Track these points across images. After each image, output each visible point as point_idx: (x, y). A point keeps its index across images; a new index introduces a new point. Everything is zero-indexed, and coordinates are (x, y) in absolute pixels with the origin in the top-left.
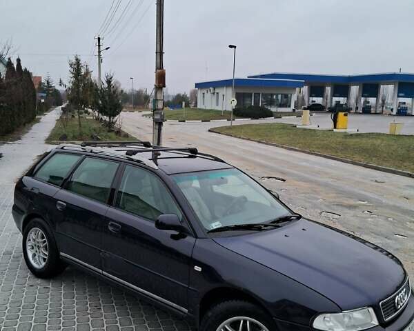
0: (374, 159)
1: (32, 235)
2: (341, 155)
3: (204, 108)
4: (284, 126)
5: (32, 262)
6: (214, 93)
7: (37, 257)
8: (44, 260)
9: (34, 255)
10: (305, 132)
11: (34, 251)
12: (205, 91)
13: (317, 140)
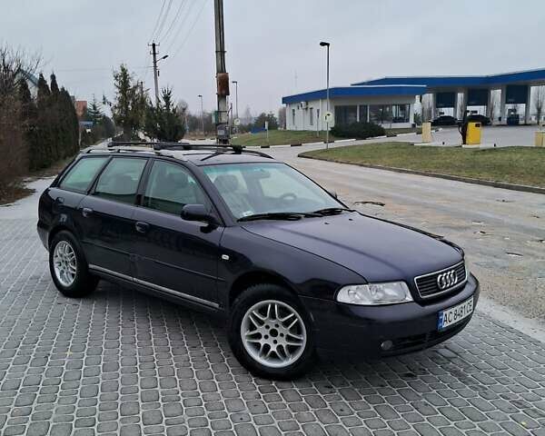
0: (507, 176)
1: (58, 251)
2: (464, 174)
3: (294, 129)
4: (397, 145)
5: (60, 280)
6: (307, 109)
7: (65, 274)
8: (73, 275)
9: (62, 272)
10: (423, 150)
11: (61, 268)
12: (295, 107)
13: (438, 158)
